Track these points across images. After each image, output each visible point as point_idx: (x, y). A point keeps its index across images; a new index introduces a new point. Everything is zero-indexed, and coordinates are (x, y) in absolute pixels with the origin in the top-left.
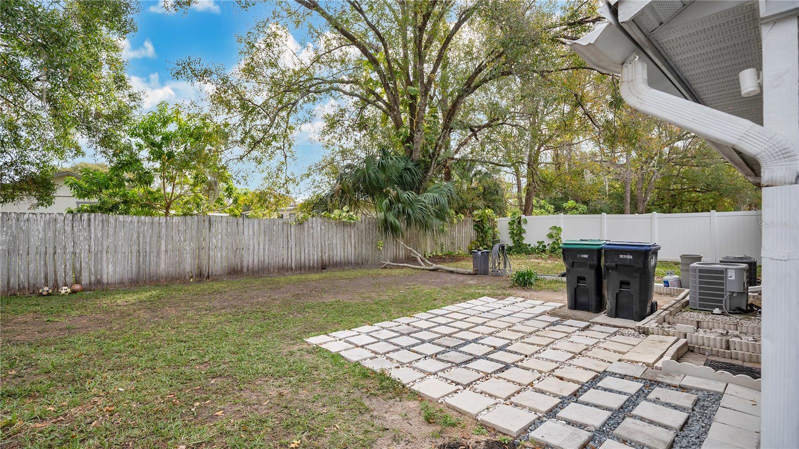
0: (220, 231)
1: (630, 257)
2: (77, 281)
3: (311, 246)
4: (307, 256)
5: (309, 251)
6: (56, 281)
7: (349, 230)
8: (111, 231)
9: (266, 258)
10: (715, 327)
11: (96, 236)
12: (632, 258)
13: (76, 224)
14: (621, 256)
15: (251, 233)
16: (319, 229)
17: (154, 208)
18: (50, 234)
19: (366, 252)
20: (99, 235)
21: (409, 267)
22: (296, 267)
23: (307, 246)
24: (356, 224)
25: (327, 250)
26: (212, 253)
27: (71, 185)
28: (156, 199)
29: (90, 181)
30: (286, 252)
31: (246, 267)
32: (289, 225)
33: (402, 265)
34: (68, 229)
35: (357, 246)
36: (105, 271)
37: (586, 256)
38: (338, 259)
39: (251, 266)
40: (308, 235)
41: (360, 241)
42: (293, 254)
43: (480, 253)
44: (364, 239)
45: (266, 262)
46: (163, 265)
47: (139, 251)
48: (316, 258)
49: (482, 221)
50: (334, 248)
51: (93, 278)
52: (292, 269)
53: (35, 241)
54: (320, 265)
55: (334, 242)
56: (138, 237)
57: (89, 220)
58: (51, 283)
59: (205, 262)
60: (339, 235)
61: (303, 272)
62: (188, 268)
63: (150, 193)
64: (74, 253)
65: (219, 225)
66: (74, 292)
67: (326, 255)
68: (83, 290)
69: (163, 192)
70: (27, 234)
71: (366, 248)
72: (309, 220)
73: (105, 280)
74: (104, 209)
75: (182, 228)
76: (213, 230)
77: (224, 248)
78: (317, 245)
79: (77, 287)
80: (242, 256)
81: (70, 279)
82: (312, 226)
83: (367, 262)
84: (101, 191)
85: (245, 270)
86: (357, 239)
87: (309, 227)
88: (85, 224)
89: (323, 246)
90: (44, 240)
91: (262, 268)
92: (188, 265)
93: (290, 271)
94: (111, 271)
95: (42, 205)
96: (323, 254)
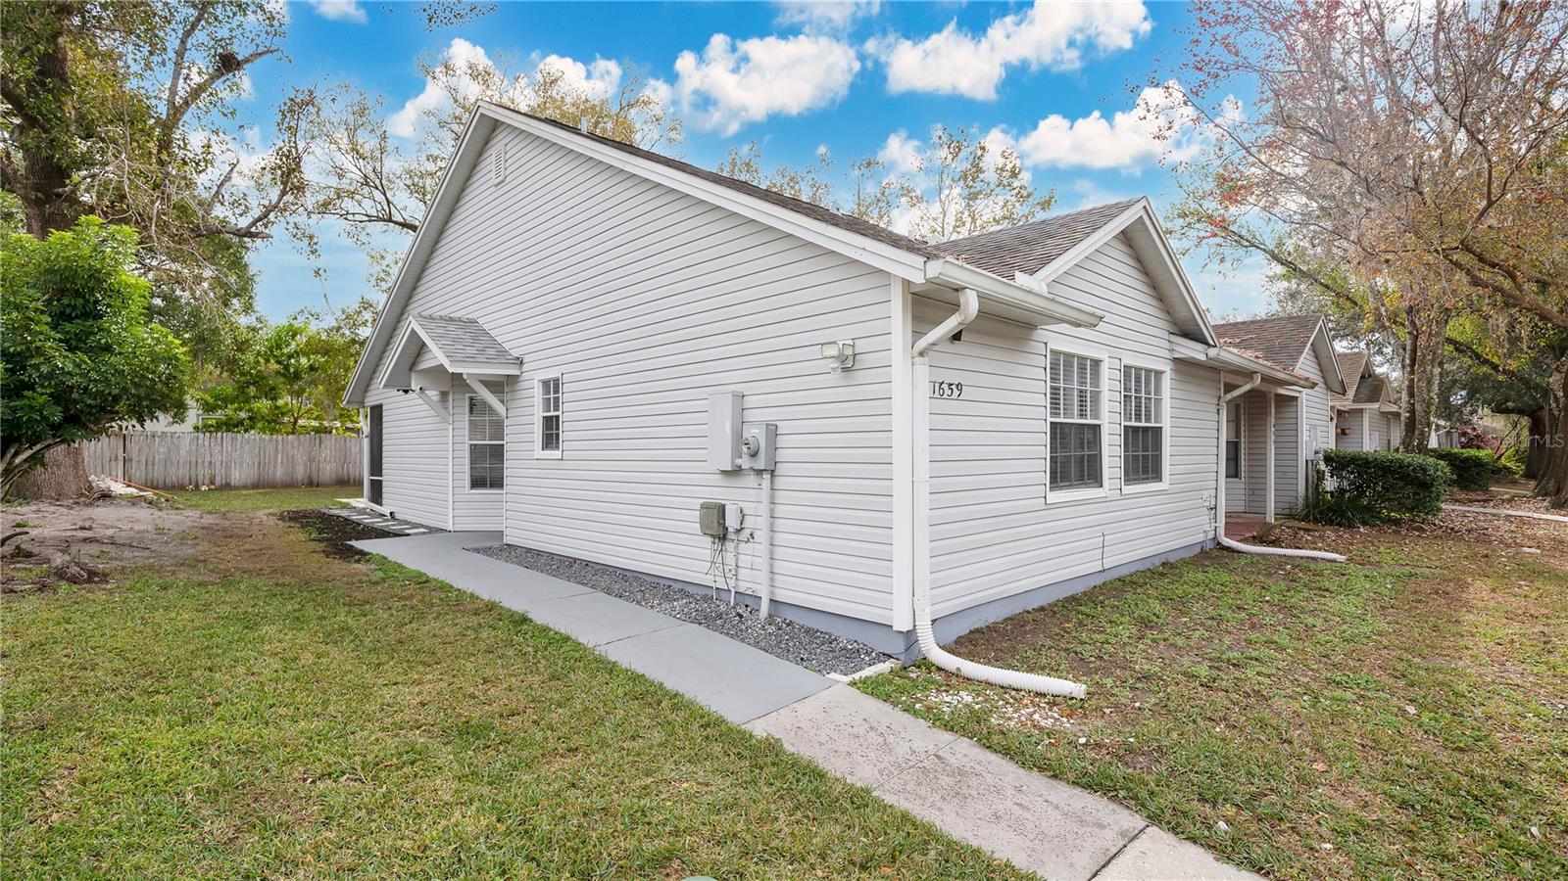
2: (212, 483)
6: (197, 481)
8: (239, 446)
11: (227, 449)
13: (212, 440)
17: (280, 424)
18: (194, 448)
20: (229, 449)
26: (321, 466)
27: (197, 401)
28: (283, 414)
29: (216, 398)
34: (207, 444)
36: (233, 476)
46: (279, 473)
47: (260, 463)
51: (224, 481)
53: (183, 452)
56: (260, 451)
57: (222, 437)
58: (194, 483)
59: (314, 473)
62: (300, 478)
63: (277, 407)
64: (210, 463)
66: (210, 489)
68: (216, 489)
69: (290, 405)
70: (178, 447)
73: (233, 484)
74: (230, 425)
75: (296, 444)
76: (323, 446)
79: (213, 487)
81: (207, 481)
84: (226, 407)
85: (352, 481)
88: (219, 440)
90: (189, 452)
92: (300, 473)
94: (237, 476)
95: (177, 422)
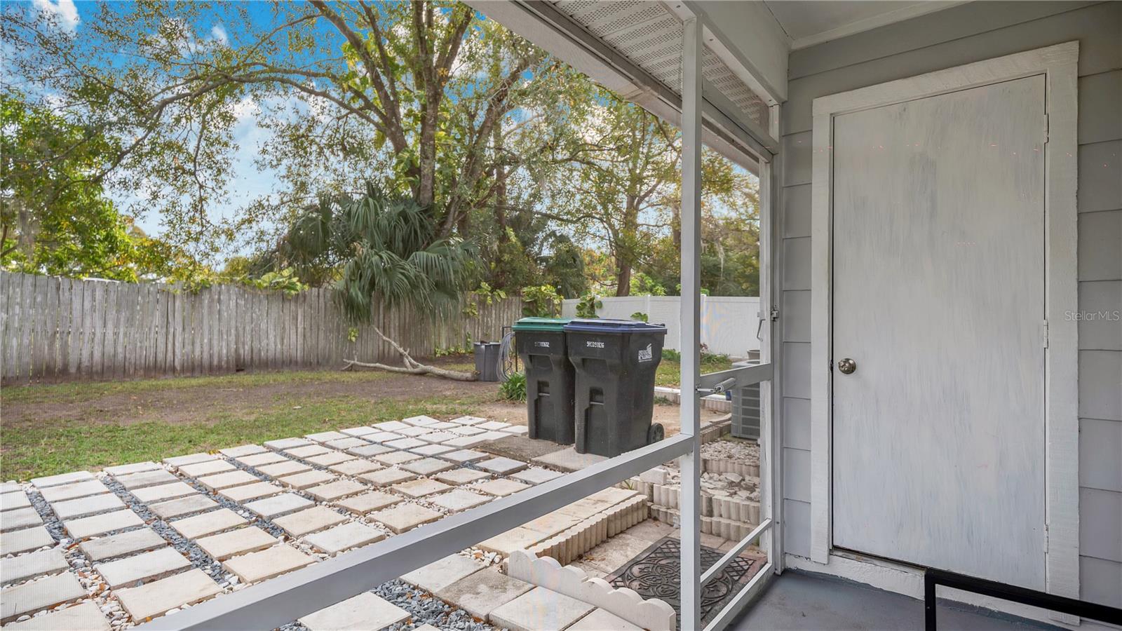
0: (18, 300)
1: (601, 345)
3: (216, 332)
4: (206, 348)
5: (210, 340)
7: (293, 307)
9: (120, 350)
10: (729, 470)
12: (603, 346)
14: (589, 344)
15: (87, 305)
16: (233, 303)
19: (325, 343)
21: (384, 369)
22: (183, 366)
23: (206, 332)
24: (308, 298)
25: (248, 339)
30: (164, 340)
31: (76, 365)
32: (171, 296)
33: (372, 365)
35: (308, 334)
37: (546, 344)
38: (271, 355)
39: (85, 363)
40: (210, 313)
41: (314, 328)
42: (177, 344)
43: (483, 347)
44: (322, 324)
45: (120, 356)
48: (225, 351)
49: (535, 301)
50: (263, 337)
52: (174, 369)
54: (232, 364)
55: (263, 326)
60: (274, 315)
61: (197, 374)
65: (18, 290)
67: (247, 347)
71: (326, 338)
72: (213, 289)
77: (27, 331)
78: (228, 332)
80: (65, 346)
82: (219, 299)
83: (328, 362)
86: (308, 323)
87: (211, 301)
89: (241, 332)
91: (109, 367)
93: (170, 373)
96: (241, 346)
